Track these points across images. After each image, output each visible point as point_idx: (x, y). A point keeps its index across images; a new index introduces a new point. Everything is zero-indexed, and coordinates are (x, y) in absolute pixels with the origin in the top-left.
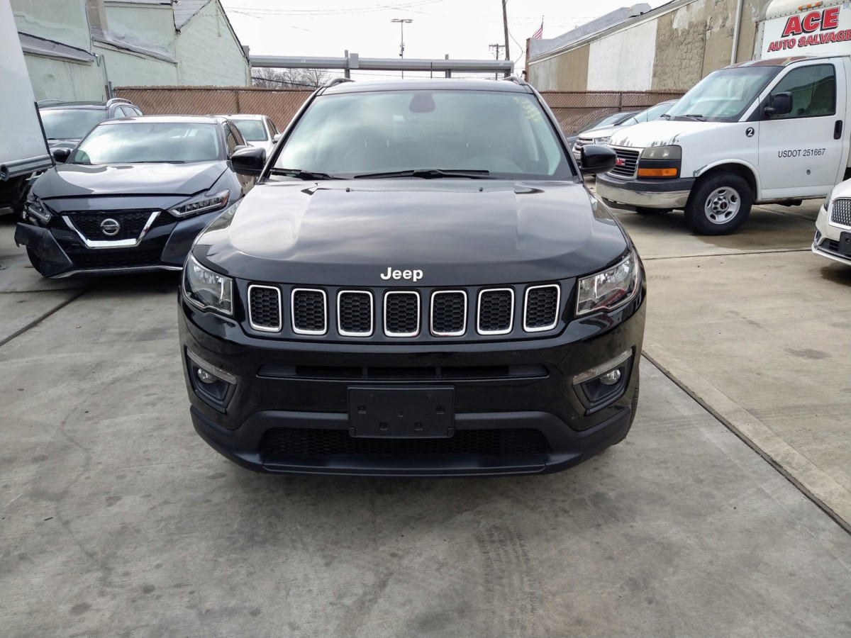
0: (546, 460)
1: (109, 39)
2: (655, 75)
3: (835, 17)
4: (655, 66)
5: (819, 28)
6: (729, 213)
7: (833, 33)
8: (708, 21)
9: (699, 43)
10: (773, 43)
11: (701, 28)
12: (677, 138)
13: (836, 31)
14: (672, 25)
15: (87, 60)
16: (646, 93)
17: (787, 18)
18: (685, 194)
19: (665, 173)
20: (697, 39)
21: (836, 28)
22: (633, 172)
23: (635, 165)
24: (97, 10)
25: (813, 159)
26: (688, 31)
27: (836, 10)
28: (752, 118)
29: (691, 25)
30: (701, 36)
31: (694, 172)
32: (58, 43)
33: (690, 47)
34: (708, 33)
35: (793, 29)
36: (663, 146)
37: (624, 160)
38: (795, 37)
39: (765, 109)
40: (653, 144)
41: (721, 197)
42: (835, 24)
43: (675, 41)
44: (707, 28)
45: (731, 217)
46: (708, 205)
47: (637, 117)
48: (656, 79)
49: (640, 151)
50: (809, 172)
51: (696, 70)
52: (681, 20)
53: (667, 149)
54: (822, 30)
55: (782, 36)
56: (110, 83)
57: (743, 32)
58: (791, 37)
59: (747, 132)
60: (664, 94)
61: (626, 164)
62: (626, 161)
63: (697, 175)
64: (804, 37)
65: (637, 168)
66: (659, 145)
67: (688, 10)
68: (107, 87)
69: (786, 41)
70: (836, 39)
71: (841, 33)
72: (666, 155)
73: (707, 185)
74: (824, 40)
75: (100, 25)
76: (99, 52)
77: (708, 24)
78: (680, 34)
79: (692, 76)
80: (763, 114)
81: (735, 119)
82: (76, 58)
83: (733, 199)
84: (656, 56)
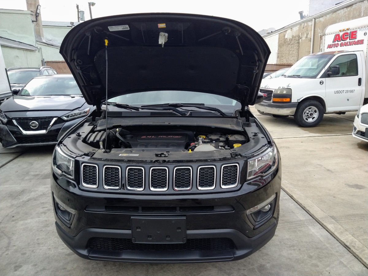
0: (234, 254)
1: (44, 41)
2: (278, 57)
3: (356, 34)
4: (278, 53)
5: (349, 39)
6: (314, 118)
7: (355, 41)
8: (300, 35)
9: (296, 44)
10: (329, 45)
11: (297, 38)
12: (289, 86)
13: (356, 40)
14: (285, 36)
15: (33, 49)
16: (275, 65)
17: (335, 34)
18: (294, 109)
19: (285, 100)
20: (295, 43)
21: (356, 39)
22: (271, 99)
23: (271, 97)
24: (39, 29)
25: (349, 94)
26: (292, 39)
27: (356, 32)
28: (322, 77)
29: (293, 37)
30: (297, 41)
31: (298, 100)
32: (21, 43)
33: (293, 46)
34: (300, 40)
35: (337, 39)
36: (284, 89)
37: (267, 94)
38: (338, 42)
39: (328, 73)
40: (279, 88)
41: (310, 111)
42: (356, 37)
43: (286, 43)
44: (300, 38)
45: (315, 119)
46: (304, 114)
47: (271, 75)
48: (279, 59)
49: (274, 90)
50: (348, 100)
51: (295, 55)
52: (289, 35)
53: (285, 90)
54: (350, 40)
55: (333, 42)
56: (44, 59)
57: (315, 40)
58: (337, 42)
59: (320, 83)
60: (282, 65)
61: (268, 96)
62: (268, 95)
63: (299, 101)
64: (342, 43)
65: (272, 98)
66: (281, 88)
67: (291, 31)
68: (42, 61)
69: (335, 44)
70: (356, 43)
71: (358, 41)
72: (285, 92)
73: (303, 106)
74: (351, 44)
75: (40, 35)
76: (39, 46)
77: (300, 36)
78: (288, 40)
79: (294, 58)
80: (327, 75)
81: (315, 77)
82: (29, 49)
83: (315, 111)
84: (278, 49)
